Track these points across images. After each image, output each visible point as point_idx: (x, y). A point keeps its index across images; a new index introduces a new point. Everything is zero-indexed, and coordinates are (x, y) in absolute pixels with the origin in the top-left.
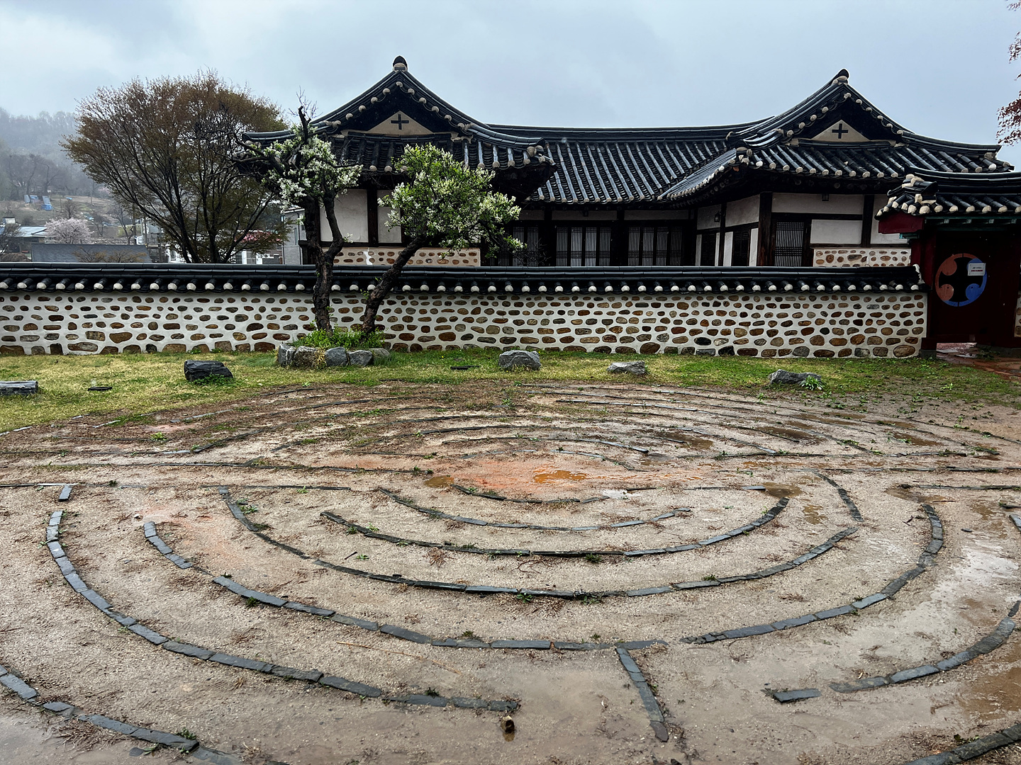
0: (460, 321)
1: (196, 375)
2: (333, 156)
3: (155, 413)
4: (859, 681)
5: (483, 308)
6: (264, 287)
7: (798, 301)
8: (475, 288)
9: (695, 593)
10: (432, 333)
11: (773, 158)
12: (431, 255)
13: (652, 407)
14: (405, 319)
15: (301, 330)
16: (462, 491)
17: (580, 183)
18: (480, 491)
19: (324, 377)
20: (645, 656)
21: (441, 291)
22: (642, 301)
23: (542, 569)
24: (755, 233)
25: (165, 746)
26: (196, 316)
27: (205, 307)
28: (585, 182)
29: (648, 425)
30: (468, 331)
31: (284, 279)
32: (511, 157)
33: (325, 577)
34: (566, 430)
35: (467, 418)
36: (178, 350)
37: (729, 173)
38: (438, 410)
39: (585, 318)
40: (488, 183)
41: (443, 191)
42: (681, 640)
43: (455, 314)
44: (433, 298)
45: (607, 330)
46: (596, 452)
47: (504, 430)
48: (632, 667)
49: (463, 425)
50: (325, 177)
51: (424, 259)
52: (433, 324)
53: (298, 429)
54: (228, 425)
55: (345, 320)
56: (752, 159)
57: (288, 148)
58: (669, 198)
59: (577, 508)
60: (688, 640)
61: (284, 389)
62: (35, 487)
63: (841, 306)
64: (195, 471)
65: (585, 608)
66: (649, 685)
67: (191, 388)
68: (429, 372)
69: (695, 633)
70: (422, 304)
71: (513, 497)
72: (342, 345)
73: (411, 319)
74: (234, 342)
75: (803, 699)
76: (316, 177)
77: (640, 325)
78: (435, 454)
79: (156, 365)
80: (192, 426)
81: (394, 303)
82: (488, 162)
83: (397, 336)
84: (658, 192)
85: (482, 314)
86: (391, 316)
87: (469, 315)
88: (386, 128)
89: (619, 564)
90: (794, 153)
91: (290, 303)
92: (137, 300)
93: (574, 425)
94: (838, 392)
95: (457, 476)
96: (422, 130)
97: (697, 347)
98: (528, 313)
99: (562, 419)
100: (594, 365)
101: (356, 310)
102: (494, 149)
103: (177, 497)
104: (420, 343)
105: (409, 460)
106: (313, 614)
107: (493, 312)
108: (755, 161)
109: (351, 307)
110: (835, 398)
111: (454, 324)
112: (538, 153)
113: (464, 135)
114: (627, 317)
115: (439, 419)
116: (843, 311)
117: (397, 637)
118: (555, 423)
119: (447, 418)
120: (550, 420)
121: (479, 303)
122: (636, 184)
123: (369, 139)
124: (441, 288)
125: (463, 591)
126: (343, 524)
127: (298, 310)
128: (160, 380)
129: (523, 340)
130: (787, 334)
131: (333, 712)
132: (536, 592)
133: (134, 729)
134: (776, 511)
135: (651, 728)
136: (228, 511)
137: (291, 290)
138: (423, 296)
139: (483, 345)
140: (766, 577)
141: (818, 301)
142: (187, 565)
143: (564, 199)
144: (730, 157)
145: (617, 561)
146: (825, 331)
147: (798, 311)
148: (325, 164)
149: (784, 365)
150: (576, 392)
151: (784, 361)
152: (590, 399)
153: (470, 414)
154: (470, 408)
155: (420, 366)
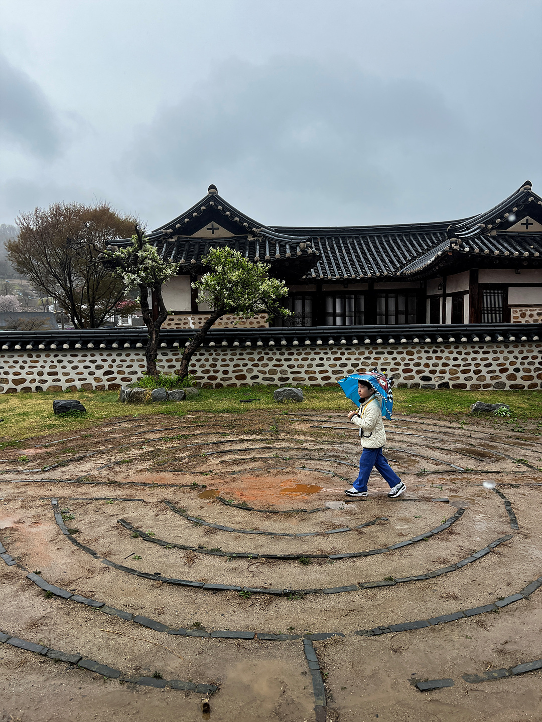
0: (249, 366)
1: (61, 410)
2: (159, 257)
3: (27, 440)
4: (486, 672)
5: (266, 357)
6: (115, 345)
7: (495, 349)
8: (260, 343)
9: (375, 591)
10: (231, 375)
11: (477, 245)
12: (234, 319)
14: (211, 366)
15: (140, 375)
16: (223, 502)
17: (341, 265)
18: (236, 502)
19: (150, 409)
20: (325, 646)
21: (236, 346)
22: (380, 350)
23: (265, 569)
24: (467, 298)
26: (69, 366)
27: (75, 359)
28: (345, 263)
30: (255, 373)
31: (129, 340)
32: (288, 251)
33: (107, 574)
34: (312, 450)
35: (242, 441)
36: (57, 390)
37: (445, 256)
38: (224, 435)
39: (338, 363)
40: (266, 272)
41: (234, 278)
42: (356, 632)
43: (246, 361)
44: (231, 350)
45: (355, 371)
46: (330, 469)
47: (267, 451)
48: (312, 657)
49: (239, 447)
50: (155, 271)
51: (229, 321)
52: (230, 369)
53: (121, 451)
54: (73, 449)
55: (170, 367)
56: (462, 246)
58: (405, 274)
59: (304, 517)
60: (361, 633)
61: (120, 419)
63: (528, 351)
64: (40, 486)
65: (289, 603)
66: (322, 673)
67: (56, 420)
68: (224, 404)
69: (368, 627)
70: (223, 355)
71: (259, 508)
72: (164, 386)
73: (215, 366)
74: (94, 384)
75: (438, 688)
76: (148, 271)
78: (211, 471)
79: (38, 402)
80: (48, 450)
81: (204, 354)
82: (273, 254)
83: (206, 378)
84: (397, 269)
85: (265, 361)
86: (200, 364)
87: (256, 362)
88: (203, 233)
89: (324, 566)
90: (493, 241)
91: (133, 356)
92: (30, 356)
93: (319, 446)
94: (522, 418)
95: (223, 490)
96: (229, 234)
97: (422, 383)
98: (298, 360)
99: (311, 441)
101: (177, 360)
102: (277, 245)
103: (22, 507)
104: (222, 382)
105: (192, 476)
106: (89, 606)
107: (273, 359)
108: (464, 248)
109: (174, 358)
110: (519, 423)
111: (245, 369)
112: (307, 247)
113: (257, 236)
114: (370, 361)
115: (222, 443)
116: (530, 355)
117: (144, 626)
118: (305, 445)
119: (227, 442)
120: (302, 442)
121: (263, 353)
122: (381, 265)
123: (192, 241)
124: (236, 343)
125: (201, 587)
126: (130, 529)
127: (138, 360)
128: (37, 414)
129: (294, 379)
130: (488, 372)
131: (82, 690)
132: (255, 590)
134: (453, 520)
135: (314, 712)
136: (54, 518)
137: (133, 347)
138: (224, 349)
139: (266, 383)
140: (433, 577)
141: (511, 348)
142: (13, 562)
143: (330, 277)
144: (445, 246)
145: (323, 563)
146: (517, 370)
147: (496, 355)
148: (154, 263)
149: (485, 397)
150: (326, 419)
151: (486, 393)
152: (336, 425)
153: (246, 438)
154: (247, 433)
155: (218, 400)
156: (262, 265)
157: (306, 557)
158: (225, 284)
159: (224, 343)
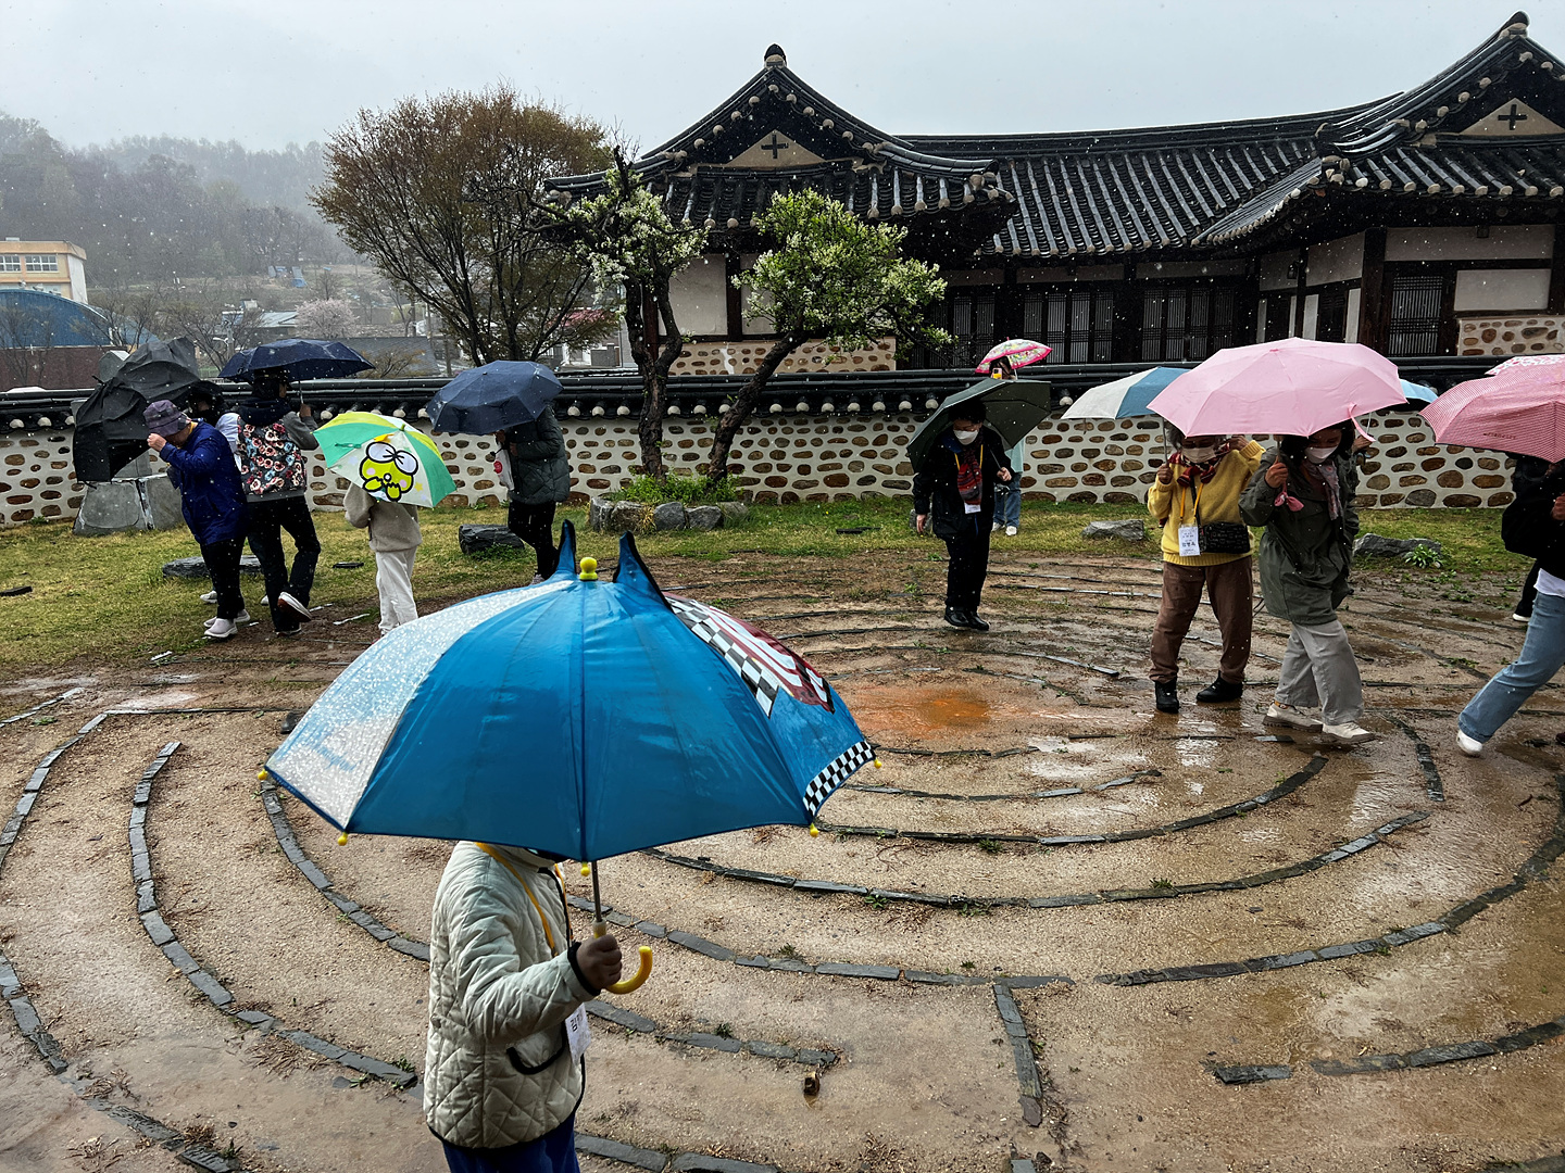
0: (856, 456)
1: (475, 545)
2: (664, 218)
4: (1361, 1059)
5: (892, 436)
6: (573, 411)
8: (879, 406)
9: (1135, 906)
10: (815, 475)
11: (1388, 171)
12: (820, 350)
13: (1144, 598)
14: (774, 455)
15: (625, 473)
17: (1063, 222)
19: (652, 545)
20: (1036, 999)
21: (828, 412)
23: (911, 858)
24: (1355, 297)
25: (375, 1077)
26: (480, 455)
28: (1071, 220)
29: (1129, 629)
30: (868, 471)
31: (600, 399)
32: (943, 194)
35: (847, 614)
36: (459, 504)
37: (1307, 200)
38: (807, 600)
39: (1053, 448)
40: (897, 246)
41: (826, 262)
42: (1097, 978)
43: (849, 446)
44: (816, 422)
45: (1090, 465)
46: (1036, 673)
47: (899, 634)
48: (1012, 1015)
49: (840, 625)
50: (655, 248)
51: (809, 357)
52: (815, 462)
55: (687, 457)
56: (1350, 175)
57: (600, 207)
58: (1211, 241)
59: (985, 765)
60: (1108, 979)
62: (254, 713)
65: (963, 921)
66: (1031, 1043)
67: (467, 566)
68: (801, 538)
69: (1121, 969)
70: (799, 432)
71: (891, 745)
72: (678, 498)
73: (781, 455)
75: (1261, 1080)
76: (642, 247)
77: (1144, 458)
81: (758, 431)
82: (907, 201)
83: (762, 481)
84: (1192, 232)
85: (890, 445)
86: (752, 450)
87: (870, 447)
88: (755, 157)
89: (1029, 857)
90: (1425, 159)
91: (611, 435)
93: (1011, 627)
94: (1469, 572)
96: (812, 158)
99: (994, 616)
100: (1064, 525)
101: (702, 443)
102: (919, 181)
104: (796, 491)
107: (907, 440)
108: (1355, 179)
109: (695, 438)
110: (1460, 583)
111: (846, 462)
112: (986, 184)
113: (874, 162)
114: (1124, 445)
115: (805, 616)
117: (689, 949)
119: (817, 615)
121: (885, 427)
122: (1156, 221)
123: (728, 177)
124: (827, 406)
125: (791, 886)
127: (621, 444)
130: (1396, 469)
132: (894, 895)
133: (341, 1053)
134: (1299, 779)
135: (1019, 1105)
137: (610, 415)
138: (801, 419)
139: (890, 493)
140: (1254, 886)
143: (1035, 249)
144: (1310, 175)
145: (1027, 851)
146: (1465, 463)
147: (1416, 430)
148: (654, 230)
149: (1385, 523)
150: (1026, 570)
151: (1387, 515)
152: (1046, 583)
153: (853, 608)
154: (855, 598)
155: (790, 529)
156: (888, 230)
157: (994, 840)
158: (805, 273)
159: (801, 406)
